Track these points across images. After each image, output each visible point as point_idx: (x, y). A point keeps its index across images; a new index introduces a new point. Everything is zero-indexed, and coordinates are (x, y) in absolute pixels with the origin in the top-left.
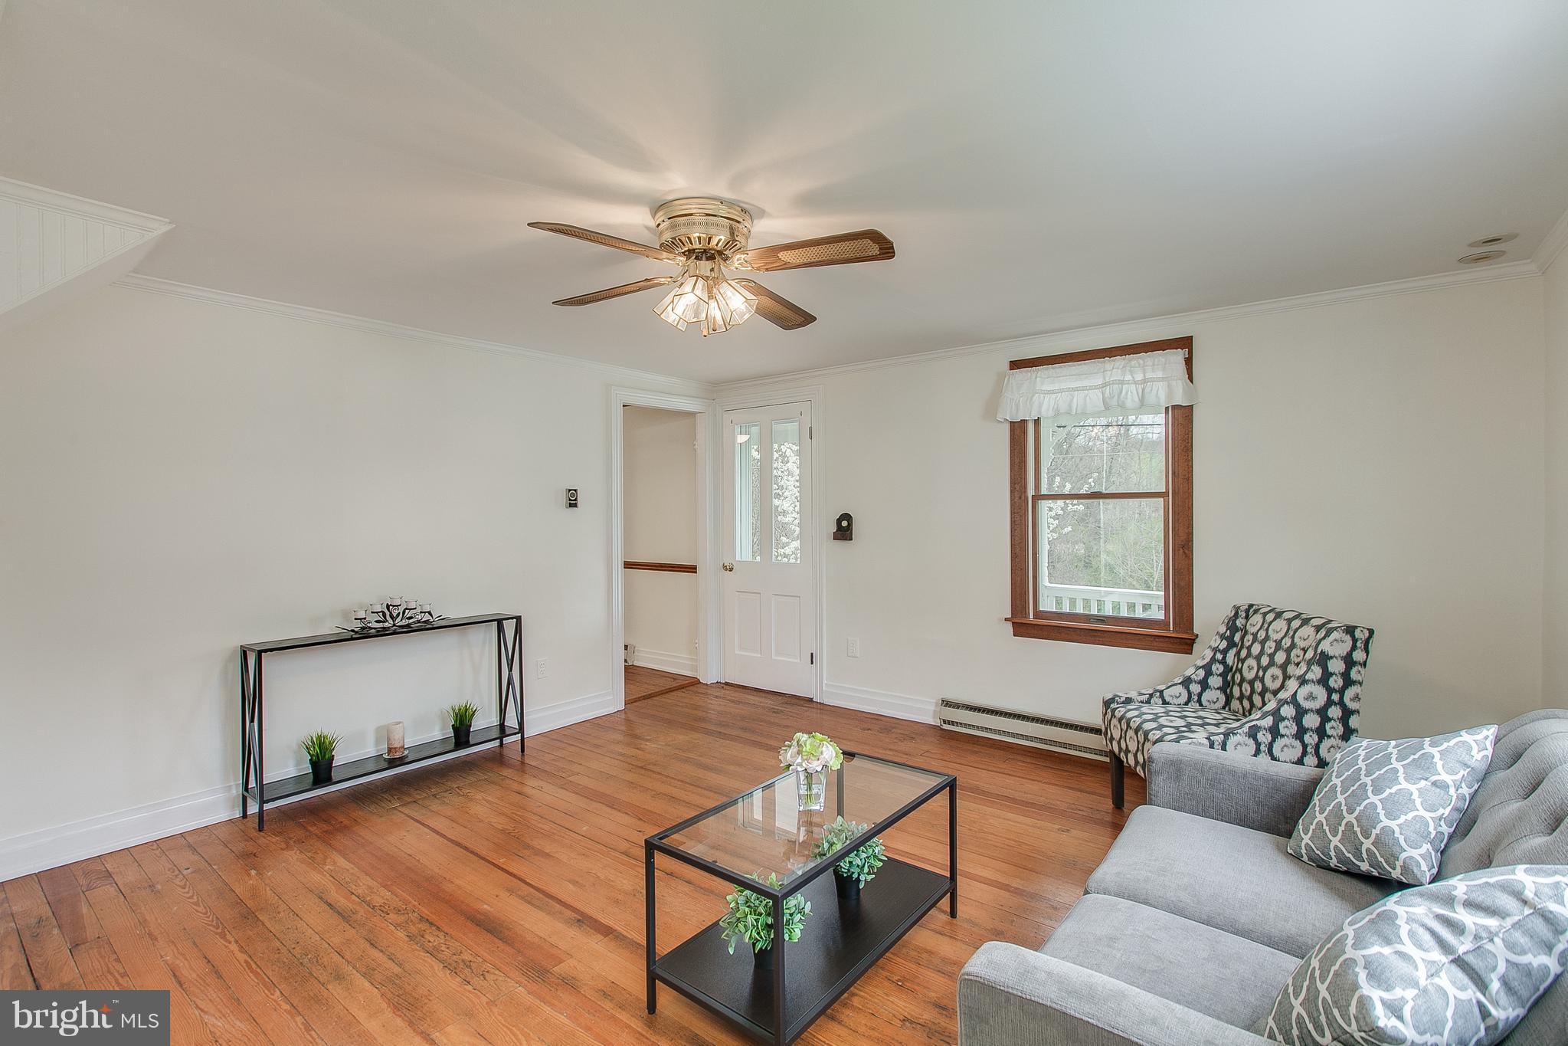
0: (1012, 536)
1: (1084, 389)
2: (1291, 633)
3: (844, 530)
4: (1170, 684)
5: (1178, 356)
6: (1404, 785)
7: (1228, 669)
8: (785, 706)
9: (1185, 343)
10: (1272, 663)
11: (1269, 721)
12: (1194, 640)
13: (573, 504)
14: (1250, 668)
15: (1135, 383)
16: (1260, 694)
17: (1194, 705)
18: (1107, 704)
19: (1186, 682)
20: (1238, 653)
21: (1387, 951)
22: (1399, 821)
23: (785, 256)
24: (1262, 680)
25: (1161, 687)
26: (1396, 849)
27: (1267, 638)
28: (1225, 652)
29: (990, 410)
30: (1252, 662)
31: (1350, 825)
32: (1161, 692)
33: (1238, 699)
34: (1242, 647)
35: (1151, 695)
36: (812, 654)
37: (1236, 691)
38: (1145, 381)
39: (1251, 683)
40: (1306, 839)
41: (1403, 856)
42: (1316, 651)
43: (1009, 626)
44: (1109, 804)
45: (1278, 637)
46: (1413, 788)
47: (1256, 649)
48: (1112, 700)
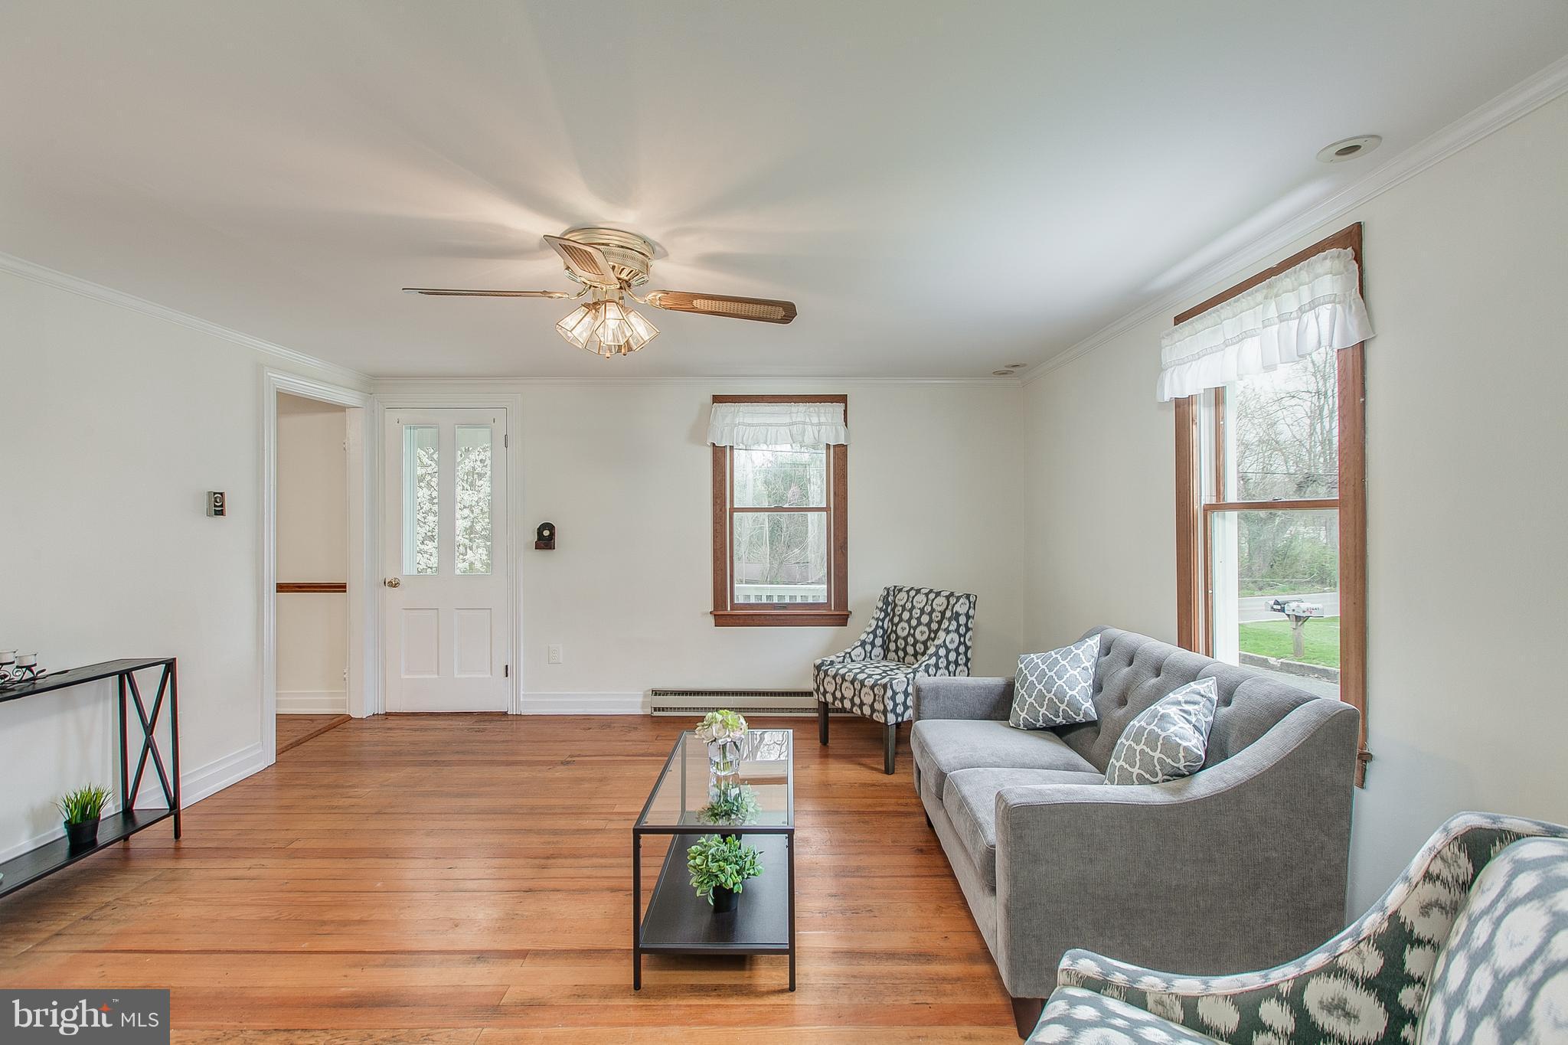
0: (714, 542)
1: (777, 425)
2: (930, 602)
3: (546, 538)
4: (853, 647)
5: (839, 408)
6: (1072, 672)
7: (885, 632)
8: (482, 723)
9: (842, 399)
10: (919, 623)
11: (933, 660)
12: (848, 615)
13: (220, 512)
14: (903, 629)
15: (812, 424)
16: (912, 645)
17: (868, 659)
18: (818, 668)
19: (863, 644)
20: (891, 620)
21: (1176, 728)
22: (1077, 690)
23: (698, 303)
24: (913, 636)
25: (849, 650)
26: (1080, 705)
27: (913, 607)
28: (883, 620)
29: (697, 434)
30: (904, 625)
31: (1050, 700)
32: (850, 653)
33: (894, 651)
34: (894, 615)
35: (844, 657)
36: (507, 666)
37: (892, 646)
38: (820, 424)
39: (905, 639)
40: (1023, 715)
41: (1083, 707)
42: (952, 611)
43: (712, 619)
44: (818, 743)
45: (921, 606)
46: (1076, 673)
47: (906, 616)
48: (822, 664)
